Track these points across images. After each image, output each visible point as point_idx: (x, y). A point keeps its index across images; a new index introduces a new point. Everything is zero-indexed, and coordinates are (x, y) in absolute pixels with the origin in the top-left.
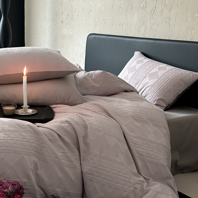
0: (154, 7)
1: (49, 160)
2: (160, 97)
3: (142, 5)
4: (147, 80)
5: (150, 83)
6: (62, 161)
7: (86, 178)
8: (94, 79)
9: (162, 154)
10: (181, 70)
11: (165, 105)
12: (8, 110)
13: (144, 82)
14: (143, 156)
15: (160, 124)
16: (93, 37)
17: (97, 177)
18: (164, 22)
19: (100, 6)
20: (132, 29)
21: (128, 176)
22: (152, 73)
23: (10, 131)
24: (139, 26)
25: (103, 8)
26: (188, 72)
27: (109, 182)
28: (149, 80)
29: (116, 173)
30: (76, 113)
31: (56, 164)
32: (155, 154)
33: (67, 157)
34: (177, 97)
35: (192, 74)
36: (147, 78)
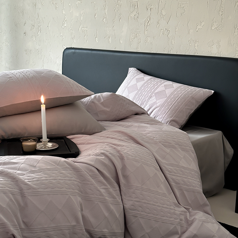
0: (147, 18)
1: (93, 198)
2: (173, 118)
3: (132, 15)
4: (153, 100)
5: (158, 103)
6: (107, 198)
7: (128, 214)
8: (102, 102)
10: (190, 87)
13: (150, 102)
14: (179, 184)
15: (187, 148)
16: (72, 52)
17: (142, 211)
18: (161, 35)
19: (78, 16)
20: (121, 42)
21: (172, 207)
22: (159, 92)
23: (49, 170)
24: (130, 38)
25: (82, 18)
26: (198, 89)
27: (154, 216)
28: (156, 100)
29: (161, 205)
30: (106, 144)
31: (100, 202)
32: (190, 180)
33: (110, 193)
34: (189, 117)
35: (203, 91)
36: (153, 98)
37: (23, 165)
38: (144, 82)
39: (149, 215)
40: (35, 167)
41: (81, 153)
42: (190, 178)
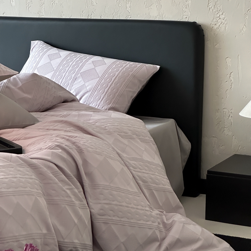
1: (59, 201)
2: (111, 104)
5: (88, 86)
6: (74, 200)
10: (128, 62)
13: (76, 86)
14: (147, 182)
15: (146, 138)
17: (114, 216)
22: (86, 71)
28: (84, 82)
29: (134, 206)
31: (68, 205)
32: (158, 177)
33: (75, 195)
34: (131, 102)
35: (146, 67)
36: (80, 80)
38: (61, 59)
39: (122, 219)
42: (158, 174)
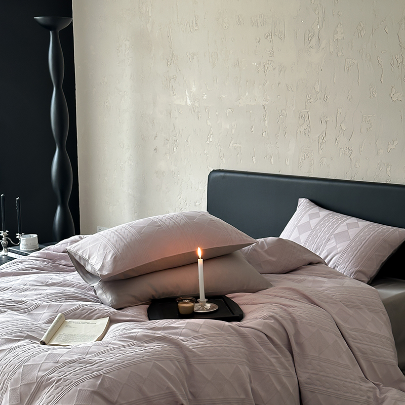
0: (322, 133)
1: (262, 369)
2: (358, 267)
3: (302, 129)
4: (332, 243)
5: (339, 248)
6: (278, 369)
7: (304, 389)
8: (267, 250)
9: (388, 349)
10: (381, 226)
11: (367, 280)
12: (187, 307)
13: (328, 247)
14: (366, 354)
15: (377, 308)
17: (320, 386)
18: (341, 155)
19: (228, 128)
20: (288, 163)
21: (357, 382)
22: (339, 233)
24: (299, 159)
25: (233, 131)
26: (391, 229)
27: (335, 392)
28: (336, 243)
29: (343, 379)
30: (274, 304)
31: (271, 373)
32: (381, 350)
33: (281, 363)
34: (381, 266)
35: (399, 232)
36: (333, 241)
37: (184, 330)
38: (319, 219)
39: (329, 390)
40: (197, 332)
41: (245, 316)
42: (380, 346)
